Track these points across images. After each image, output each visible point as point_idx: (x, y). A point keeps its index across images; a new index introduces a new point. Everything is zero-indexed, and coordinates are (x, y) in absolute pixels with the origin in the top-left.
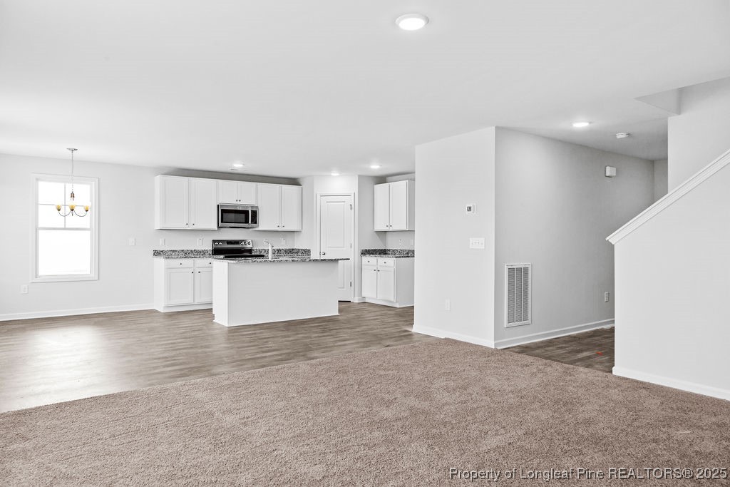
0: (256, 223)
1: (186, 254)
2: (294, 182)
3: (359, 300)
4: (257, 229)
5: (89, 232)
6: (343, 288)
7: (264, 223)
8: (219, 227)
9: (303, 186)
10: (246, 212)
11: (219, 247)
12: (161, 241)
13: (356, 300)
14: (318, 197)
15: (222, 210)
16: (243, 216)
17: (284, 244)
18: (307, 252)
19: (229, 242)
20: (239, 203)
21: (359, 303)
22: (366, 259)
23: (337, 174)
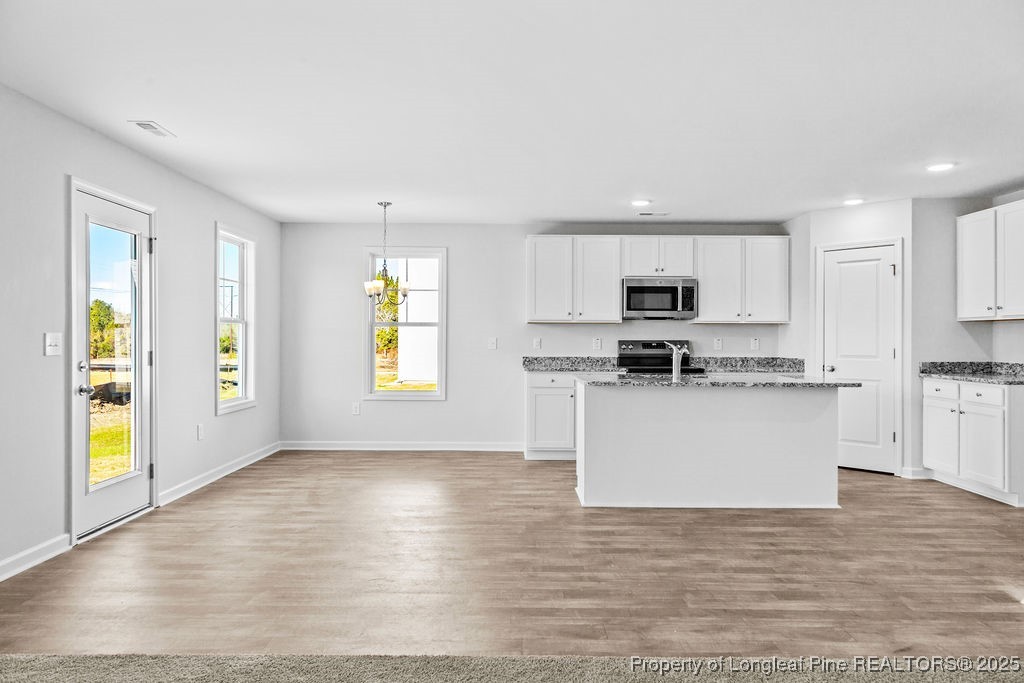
0: (692, 309)
1: (573, 365)
2: (776, 228)
3: (914, 473)
4: (696, 320)
5: (435, 329)
6: (876, 443)
7: (709, 308)
8: (624, 319)
9: (794, 235)
10: (673, 290)
11: (629, 352)
12: (536, 341)
13: (907, 473)
14: (820, 252)
15: (628, 288)
16: (668, 297)
17: (755, 349)
18: (797, 365)
19: (647, 345)
20: (662, 274)
21: (915, 481)
22: (932, 383)
23: (860, 202)
